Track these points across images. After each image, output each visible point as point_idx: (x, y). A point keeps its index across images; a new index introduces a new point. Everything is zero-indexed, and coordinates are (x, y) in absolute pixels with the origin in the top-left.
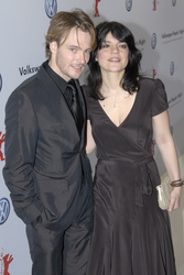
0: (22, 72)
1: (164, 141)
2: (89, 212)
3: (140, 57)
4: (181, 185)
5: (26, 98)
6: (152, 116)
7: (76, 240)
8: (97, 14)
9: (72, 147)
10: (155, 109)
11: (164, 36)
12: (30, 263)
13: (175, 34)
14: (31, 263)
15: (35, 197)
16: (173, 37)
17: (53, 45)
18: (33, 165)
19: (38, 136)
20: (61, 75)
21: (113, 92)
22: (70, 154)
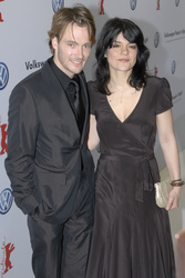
0: (28, 66)
1: (167, 140)
2: (88, 207)
3: (148, 55)
4: (181, 185)
5: (28, 92)
6: (156, 114)
7: (75, 232)
8: (102, 12)
9: (72, 142)
10: (160, 107)
11: (166, 36)
12: (30, 252)
13: (178, 33)
14: (32, 252)
15: (33, 189)
16: (175, 36)
17: (55, 41)
18: (33, 157)
19: (39, 129)
20: (64, 71)
21: (120, 88)
22: (70, 149)
